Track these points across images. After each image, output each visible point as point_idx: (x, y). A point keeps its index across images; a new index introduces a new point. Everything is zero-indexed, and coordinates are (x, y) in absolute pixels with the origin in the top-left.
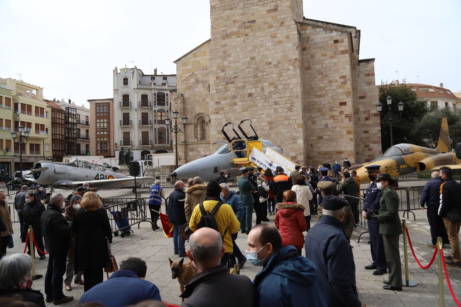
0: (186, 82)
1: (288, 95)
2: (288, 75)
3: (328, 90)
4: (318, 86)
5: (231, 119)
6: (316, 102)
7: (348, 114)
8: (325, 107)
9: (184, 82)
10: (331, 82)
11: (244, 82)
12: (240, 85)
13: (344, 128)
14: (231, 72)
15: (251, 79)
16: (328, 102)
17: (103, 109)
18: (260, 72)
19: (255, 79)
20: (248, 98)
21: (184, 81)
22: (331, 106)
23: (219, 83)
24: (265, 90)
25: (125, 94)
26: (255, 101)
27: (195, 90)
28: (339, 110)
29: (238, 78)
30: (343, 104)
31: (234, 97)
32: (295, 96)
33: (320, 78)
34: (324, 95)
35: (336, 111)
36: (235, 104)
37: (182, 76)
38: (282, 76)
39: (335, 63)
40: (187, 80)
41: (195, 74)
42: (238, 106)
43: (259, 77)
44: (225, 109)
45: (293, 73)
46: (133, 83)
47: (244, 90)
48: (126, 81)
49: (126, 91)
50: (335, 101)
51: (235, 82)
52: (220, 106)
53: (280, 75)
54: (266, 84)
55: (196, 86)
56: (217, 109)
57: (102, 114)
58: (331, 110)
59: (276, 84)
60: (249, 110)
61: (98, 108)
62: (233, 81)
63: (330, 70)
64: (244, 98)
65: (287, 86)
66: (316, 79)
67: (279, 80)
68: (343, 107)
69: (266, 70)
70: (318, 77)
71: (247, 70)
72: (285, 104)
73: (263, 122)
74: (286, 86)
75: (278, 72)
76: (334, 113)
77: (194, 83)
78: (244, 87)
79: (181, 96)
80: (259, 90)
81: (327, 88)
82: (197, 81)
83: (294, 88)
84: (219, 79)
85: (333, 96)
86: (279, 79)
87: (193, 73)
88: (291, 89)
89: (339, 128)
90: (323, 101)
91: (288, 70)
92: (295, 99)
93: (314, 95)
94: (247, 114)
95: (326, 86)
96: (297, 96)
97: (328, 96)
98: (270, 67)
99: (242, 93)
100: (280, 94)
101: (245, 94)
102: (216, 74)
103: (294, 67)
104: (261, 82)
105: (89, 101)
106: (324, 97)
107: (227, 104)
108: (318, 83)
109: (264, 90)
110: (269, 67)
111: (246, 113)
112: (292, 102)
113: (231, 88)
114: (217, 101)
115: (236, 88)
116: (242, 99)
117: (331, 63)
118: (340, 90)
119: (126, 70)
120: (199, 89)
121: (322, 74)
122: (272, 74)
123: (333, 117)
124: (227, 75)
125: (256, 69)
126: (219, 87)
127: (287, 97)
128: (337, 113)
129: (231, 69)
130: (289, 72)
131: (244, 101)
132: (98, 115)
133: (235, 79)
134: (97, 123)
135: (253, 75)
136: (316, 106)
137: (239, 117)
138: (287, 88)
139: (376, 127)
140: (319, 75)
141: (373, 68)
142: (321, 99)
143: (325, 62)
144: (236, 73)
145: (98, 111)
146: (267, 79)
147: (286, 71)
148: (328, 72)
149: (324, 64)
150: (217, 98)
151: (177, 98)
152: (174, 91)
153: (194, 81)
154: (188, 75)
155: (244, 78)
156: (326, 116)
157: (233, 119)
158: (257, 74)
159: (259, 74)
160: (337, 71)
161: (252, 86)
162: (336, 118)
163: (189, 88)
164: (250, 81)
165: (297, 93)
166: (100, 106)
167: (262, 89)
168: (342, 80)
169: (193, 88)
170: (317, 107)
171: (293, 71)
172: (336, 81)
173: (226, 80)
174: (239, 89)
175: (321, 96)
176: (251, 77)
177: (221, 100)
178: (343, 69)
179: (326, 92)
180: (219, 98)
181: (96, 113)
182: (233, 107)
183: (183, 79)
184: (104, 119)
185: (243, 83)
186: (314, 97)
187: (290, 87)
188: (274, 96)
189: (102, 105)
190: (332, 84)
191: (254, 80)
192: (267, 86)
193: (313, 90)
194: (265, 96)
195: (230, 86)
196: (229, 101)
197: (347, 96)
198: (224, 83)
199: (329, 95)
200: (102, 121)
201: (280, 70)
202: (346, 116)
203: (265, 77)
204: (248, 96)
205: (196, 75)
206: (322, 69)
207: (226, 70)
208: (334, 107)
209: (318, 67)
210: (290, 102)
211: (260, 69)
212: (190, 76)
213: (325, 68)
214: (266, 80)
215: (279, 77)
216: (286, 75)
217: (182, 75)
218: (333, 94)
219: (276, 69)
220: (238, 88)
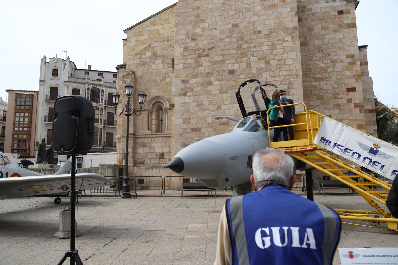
0: (139, 56)
1: (285, 73)
2: (284, 48)
3: (331, 72)
4: (318, 66)
5: (203, 104)
6: (315, 87)
7: (358, 103)
8: (327, 93)
9: (137, 56)
10: (334, 62)
11: (223, 55)
12: (217, 58)
13: (353, 120)
14: (205, 42)
15: (233, 52)
16: (331, 86)
17: (25, 102)
18: (246, 43)
19: (238, 52)
20: (229, 76)
21: (136, 54)
22: (335, 93)
23: (188, 55)
24: (252, 66)
25: (54, 86)
26: (238, 80)
27: (151, 67)
28: (346, 97)
29: (214, 49)
30: (352, 90)
31: (209, 74)
32: (294, 75)
33: (320, 57)
34: (326, 78)
35: (342, 98)
36: (210, 83)
37: (134, 49)
38: (276, 48)
39: (339, 38)
40: (141, 54)
41: (152, 46)
42: (214, 86)
43: (244, 49)
44: (195, 90)
45: (291, 45)
46: (64, 75)
47: (223, 65)
48: (55, 72)
49: (54, 83)
50: (341, 85)
51: (210, 55)
52: (188, 85)
53: (273, 47)
54: (254, 59)
55: (154, 61)
56: (184, 89)
57: (22, 107)
58: (335, 97)
59: (267, 58)
60: (229, 91)
61: (19, 100)
62: (207, 53)
63: (333, 47)
64: (222, 75)
65: (283, 61)
66: (315, 58)
67: (271, 54)
68: (351, 94)
69: (254, 41)
70: (317, 55)
71: (227, 40)
72: (280, 85)
74: (281, 62)
75: (270, 43)
76: (339, 101)
77: (150, 58)
78: (223, 62)
79: (131, 73)
80: (243, 66)
81: (329, 70)
82: (155, 55)
83: (293, 64)
84: (187, 51)
85: (337, 79)
86: (272, 52)
87: (150, 45)
88: (288, 66)
89: (347, 121)
90: (326, 86)
91: (284, 41)
92: (294, 78)
93: (313, 78)
94: (227, 97)
95: (328, 67)
96: (297, 76)
97: (331, 79)
98: (259, 37)
99: (220, 69)
100: (273, 72)
101: (224, 71)
102: (184, 44)
103: (292, 37)
104: (246, 55)
105: (7, 91)
106: (326, 81)
107: (199, 83)
108: (318, 62)
109: (250, 66)
110: (257, 37)
111: (224, 95)
112: (290, 82)
113: (204, 63)
114: (184, 79)
115: (211, 62)
116: (220, 77)
117: (334, 38)
118: (347, 73)
119: (56, 60)
120: (157, 66)
121: (322, 51)
122: (262, 45)
123: (338, 106)
124: (200, 46)
125: (239, 39)
126: (188, 61)
127: (283, 75)
128: (344, 102)
129: (205, 38)
130: (285, 44)
131: (223, 80)
132: (18, 107)
133: (210, 51)
134: (15, 117)
135: (235, 47)
136: (315, 91)
137: (215, 101)
138: (283, 64)
139: (371, 125)
140: (319, 53)
141: (366, 56)
142: (322, 83)
143: (326, 37)
144: (212, 43)
145: (18, 103)
146: (255, 53)
147: (281, 42)
148: (331, 50)
149: (325, 39)
150: (185, 75)
151: (127, 75)
152: (122, 68)
153: (151, 55)
154: (142, 47)
155: (223, 50)
156: (328, 104)
157: (206, 103)
158: (242, 45)
159: (244, 46)
160: (342, 48)
161: (233, 61)
162: (342, 108)
163: (144, 64)
164: (231, 54)
165: (297, 71)
166: (21, 98)
167: (249, 65)
168: (350, 60)
169: (149, 64)
170: (317, 93)
171: (291, 42)
172: (342, 61)
173: (197, 52)
174: (216, 64)
175: (322, 79)
176: (232, 49)
177: (190, 77)
178: (350, 46)
179: (329, 75)
180: (187, 75)
181: (16, 105)
182: (207, 87)
183: (135, 52)
184: (24, 113)
185: (222, 57)
186: (312, 80)
187: (287, 63)
188: (264, 75)
189: (24, 96)
190: (337, 65)
191: (236, 52)
192: (254, 60)
193: (311, 71)
194: (253, 74)
195: (203, 59)
196: (201, 79)
197: (357, 80)
198: (195, 56)
199: (333, 78)
200: (22, 115)
201: (273, 41)
202: (356, 106)
203: (252, 50)
204: (229, 74)
205: (153, 48)
206: (323, 46)
207: (198, 40)
208: (339, 94)
209: (317, 43)
210: (287, 83)
211: (245, 39)
212: (145, 48)
213: (326, 44)
214: (253, 53)
215: (272, 50)
216: (282, 47)
217: (134, 47)
218: (338, 77)
219: (267, 40)
220: (214, 63)
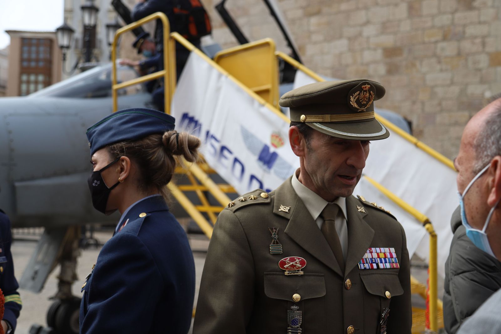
17: (38, 53)
57: (33, 64)
61: (26, 49)
73: (369, 48)
94: (318, 25)
105: (8, 32)
132: (25, 64)
134: (21, 82)
145: (25, 56)
166: (30, 45)
181: (22, 60)
184: (37, 74)
189: (34, 42)
200: (32, 78)
